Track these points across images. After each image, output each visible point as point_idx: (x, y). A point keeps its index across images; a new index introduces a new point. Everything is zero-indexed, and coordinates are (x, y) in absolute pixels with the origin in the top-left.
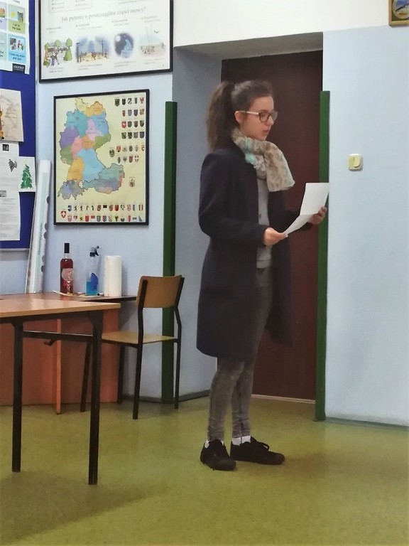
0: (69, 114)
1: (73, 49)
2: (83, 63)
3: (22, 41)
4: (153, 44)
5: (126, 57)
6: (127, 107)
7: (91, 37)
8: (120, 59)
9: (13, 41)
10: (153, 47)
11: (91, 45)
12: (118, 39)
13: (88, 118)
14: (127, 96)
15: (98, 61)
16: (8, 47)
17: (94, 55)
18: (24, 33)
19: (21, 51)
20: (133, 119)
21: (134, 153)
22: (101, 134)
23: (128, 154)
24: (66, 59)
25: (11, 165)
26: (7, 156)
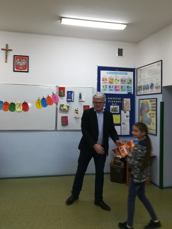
0: (142, 104)
1: (142, 87)
2: (144, 91)
3: (131, 86)
4: (158, 86)
5: (152, 89)
6: (152, 103)
7: (146, 85)
8: (151, 90)
9: (128, 87)
10: (158, 87)
11: (146, 86)
12: (151, 85)
13: (145, 105)
14: (152, 100)
15: (147, 91)
16: (126, 88)
17: (146, 89)
18: (131, 84)
19: (130, 89)
20: (154, 106)
21: (154, 115)
22: (147, 109)
23: (152, 115)
24: (141, 90)
25: (127, 117)
26: (126, 114)
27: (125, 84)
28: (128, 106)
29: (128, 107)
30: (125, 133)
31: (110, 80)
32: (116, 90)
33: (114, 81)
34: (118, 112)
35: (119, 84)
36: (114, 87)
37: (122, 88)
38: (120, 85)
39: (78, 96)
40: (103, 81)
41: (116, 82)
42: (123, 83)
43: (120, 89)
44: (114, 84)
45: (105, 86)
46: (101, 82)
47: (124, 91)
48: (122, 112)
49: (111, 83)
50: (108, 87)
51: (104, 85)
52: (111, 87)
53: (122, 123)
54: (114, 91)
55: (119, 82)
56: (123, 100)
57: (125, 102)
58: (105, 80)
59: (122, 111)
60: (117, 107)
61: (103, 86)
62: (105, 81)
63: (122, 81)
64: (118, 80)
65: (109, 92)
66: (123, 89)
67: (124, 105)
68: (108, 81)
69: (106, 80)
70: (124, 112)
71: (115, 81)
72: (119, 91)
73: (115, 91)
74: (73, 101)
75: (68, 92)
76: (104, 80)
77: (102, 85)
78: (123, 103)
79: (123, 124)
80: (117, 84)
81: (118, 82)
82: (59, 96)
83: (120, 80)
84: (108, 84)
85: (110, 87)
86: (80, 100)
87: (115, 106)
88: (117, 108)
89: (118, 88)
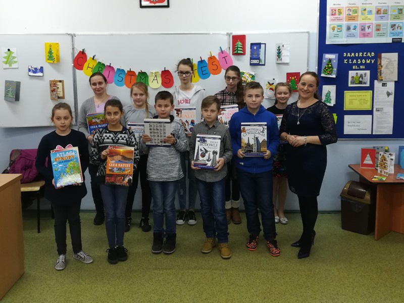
3: (401, 25)
9: (393, 26)
16: (389, 29)
18: (402, 20)
19: (399, 30)
25: (389, 94)
26: (385, 89)
27: (388, 20)
28: (392, 70)
29: (392, 73)
30: (382, 130)
31: (351, 13)
32: (364, 35)
33: (360, 14)
34: (368, 85)
35: (372, 20)
36: (358, 29)
37: (378, 30)
38: (374, 22)
39: (275, 52)
40: (332, 15)
41: (363, 17)
42: (382, 18)
43: (375, 32)
44: (360, 21)
45: (338, 26)
46: (328, 17)
47: (383, 35)
48: (377, 84)
49: (351, 18)
50: (344, 28)
51: (336, 26)
52: (352, 27)
53: (375, 110)
54: (358, 38)
55: (373, 16)
56: (380, 58)
57: (384, 62)
58: (337, 13)
59: (376, 81)
60: (365, 74)
61: (332, 26)
62: (337, 16)
63: (378, 12)
64: (370, 12)
65: (345, 39)
66: (381, 32)
67: (382, 69)
68: (344, 16)
69: (340, 13)
70: (381, 84)
71: (362, 14)
72: (372, 37)
73: (360, 37)
74: (264, 65)
75: (252, 44)
76: (335, 14)
77: (330, 25)
78: (380, 64)
79: (378, 110)
80: (367, 21)
81: (369, 16)
82: (233, 54)
83: (374, 12)
84: (345, 23)
85: (349, 28)
86: (279, 62)
87: (360, 72)
88: (365, 76)
89: (370, 30)
